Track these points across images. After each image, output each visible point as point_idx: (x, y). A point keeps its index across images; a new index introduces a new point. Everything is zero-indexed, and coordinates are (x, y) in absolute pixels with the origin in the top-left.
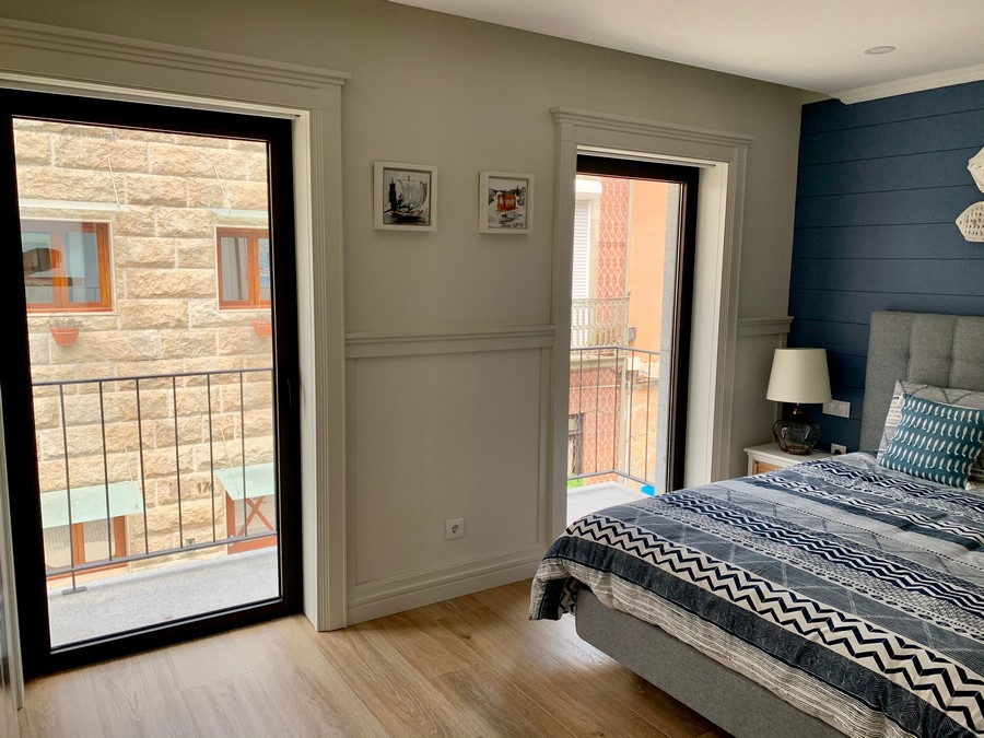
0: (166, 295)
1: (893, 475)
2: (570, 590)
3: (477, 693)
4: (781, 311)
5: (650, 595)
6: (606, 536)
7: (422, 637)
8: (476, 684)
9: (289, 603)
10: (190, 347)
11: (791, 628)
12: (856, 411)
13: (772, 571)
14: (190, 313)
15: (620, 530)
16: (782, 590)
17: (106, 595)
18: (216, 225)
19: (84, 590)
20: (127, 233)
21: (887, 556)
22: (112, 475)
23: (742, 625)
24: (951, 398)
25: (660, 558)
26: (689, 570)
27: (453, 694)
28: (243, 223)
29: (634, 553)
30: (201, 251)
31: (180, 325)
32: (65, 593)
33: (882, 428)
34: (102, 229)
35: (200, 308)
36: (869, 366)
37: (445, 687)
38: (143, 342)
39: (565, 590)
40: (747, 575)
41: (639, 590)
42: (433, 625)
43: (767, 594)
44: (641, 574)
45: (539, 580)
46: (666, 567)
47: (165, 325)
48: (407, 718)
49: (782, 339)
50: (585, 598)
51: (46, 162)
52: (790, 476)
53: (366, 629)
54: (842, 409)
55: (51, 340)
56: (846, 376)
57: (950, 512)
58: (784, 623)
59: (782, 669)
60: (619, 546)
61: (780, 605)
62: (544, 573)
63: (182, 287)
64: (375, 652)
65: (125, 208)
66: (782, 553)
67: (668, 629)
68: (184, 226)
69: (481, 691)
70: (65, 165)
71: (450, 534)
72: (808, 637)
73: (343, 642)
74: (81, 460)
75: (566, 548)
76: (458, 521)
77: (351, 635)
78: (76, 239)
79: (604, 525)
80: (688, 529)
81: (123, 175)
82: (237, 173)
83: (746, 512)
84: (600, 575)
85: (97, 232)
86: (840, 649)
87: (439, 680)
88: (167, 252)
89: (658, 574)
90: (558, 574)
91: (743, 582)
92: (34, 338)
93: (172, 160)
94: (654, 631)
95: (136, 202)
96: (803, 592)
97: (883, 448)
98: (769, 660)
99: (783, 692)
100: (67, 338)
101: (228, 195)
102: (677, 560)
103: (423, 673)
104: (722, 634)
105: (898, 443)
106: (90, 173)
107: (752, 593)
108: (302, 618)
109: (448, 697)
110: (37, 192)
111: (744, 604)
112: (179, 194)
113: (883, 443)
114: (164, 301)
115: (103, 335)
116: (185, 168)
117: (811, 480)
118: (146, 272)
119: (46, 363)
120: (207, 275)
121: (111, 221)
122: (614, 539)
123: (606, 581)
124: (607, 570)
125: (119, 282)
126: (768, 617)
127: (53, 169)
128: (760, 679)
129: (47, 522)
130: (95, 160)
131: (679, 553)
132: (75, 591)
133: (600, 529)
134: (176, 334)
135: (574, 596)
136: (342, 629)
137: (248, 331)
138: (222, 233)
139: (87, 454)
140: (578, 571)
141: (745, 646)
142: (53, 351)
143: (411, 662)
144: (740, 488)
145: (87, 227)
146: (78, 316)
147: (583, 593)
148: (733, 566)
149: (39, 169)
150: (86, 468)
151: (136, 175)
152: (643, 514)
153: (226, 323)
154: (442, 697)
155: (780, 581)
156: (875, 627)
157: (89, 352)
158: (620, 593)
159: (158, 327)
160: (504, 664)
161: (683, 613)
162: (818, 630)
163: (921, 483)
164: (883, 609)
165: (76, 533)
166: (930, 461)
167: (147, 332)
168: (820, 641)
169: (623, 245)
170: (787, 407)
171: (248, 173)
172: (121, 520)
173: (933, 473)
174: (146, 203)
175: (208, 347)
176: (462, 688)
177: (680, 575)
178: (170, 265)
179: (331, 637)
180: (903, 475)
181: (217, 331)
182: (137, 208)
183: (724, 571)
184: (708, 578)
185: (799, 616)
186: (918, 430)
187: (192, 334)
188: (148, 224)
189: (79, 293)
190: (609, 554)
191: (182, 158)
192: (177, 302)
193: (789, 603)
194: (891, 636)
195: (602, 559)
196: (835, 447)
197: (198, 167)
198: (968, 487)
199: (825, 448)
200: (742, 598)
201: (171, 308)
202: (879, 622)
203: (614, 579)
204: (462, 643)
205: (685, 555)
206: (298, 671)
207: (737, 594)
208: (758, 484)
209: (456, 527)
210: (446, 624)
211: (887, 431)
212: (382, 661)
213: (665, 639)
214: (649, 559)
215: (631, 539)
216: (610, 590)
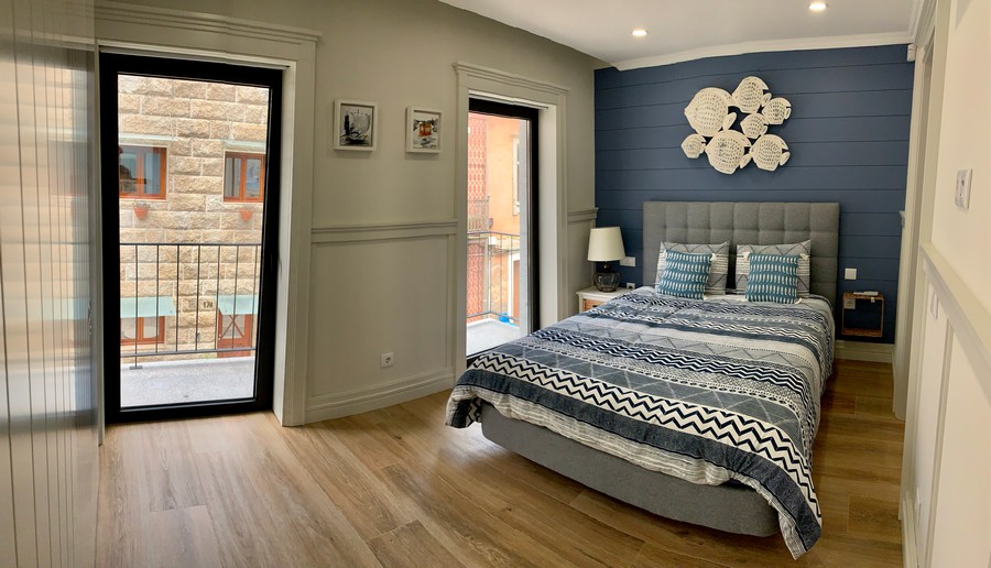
0: (194, 191)
1: (666, 297)
2: (476, 405)
3: (410, 483)
4: (591, 205)
5: (539, 407)
6: (504, 368)
7: (366, 437)
8: (409, 475)
9: (261, 401)
10: (205, 223)
11: (638, 418)
12: (640, 262)
13: (618, 378)
14: (207, 203)
15: (513, 363)
16: (629, 392)
17: (153, 373)
18: (225, 150)
19: (141, 368)
20: (176, 154)
21: (681, 352)
22: (160, 292)
23: (605, 421)
24: (690, 249)
25: (545, 381)
26: (566, 387)
27: (392, 485)
28: (240, 149)
29: (525, 379)
30: (216, 166)
31: (201, 209)
32: (131, 368)
33: (656, 271)
34: (164, 151)
35: (212, 200)
36: (645, 235)
37: (386, 479)
38: (180, 218)
39: (472, 405)
40: (605, 385)
41: (531, 404)
42: (373, 427)
43: (620, 397)
44: (531, 393)
45: (454, 400)
46: (550, 387)
47: (193, 209)
48: (357, 502)
49: (593, 223)
50: (488, 412)
51: (137, 112)
52: (611, 308)
53: (321, 428)
54: (631, 262)
55: (134, 214)
56: (632, 243)
57: (700, 315)
58: (634, 415)
59: (635, 446)
60: (514, 375)
61: (629, 402)
62: (458, 395)
63: (203, 187)
64: (327, 446)
65: (176, 139)
66: (621, 363)
67: (554, 429)
68: (207, 150)
69: (414, 482)
70: (147, 114)
71: (384, 363)
72: (650, 422)
73: (304, 437)
74: (145, 282)
75: (472, 379)
76: (390, 354)
77: (308, 431)
78: (150, 155)
79: (501, 360)
80: (560, 356)
81: (176, 119)
82: (239, 118)
83: (593, 337)
84: (501, 396)
85: (160, 153)
86: (671, 426)
87: (381, 472)
88: (197, 165)
89: (544, 392)
90: (467, 396)
91: (604, 391)
92: (122, 212)
93: (204, 109)
94: (543, 431)
95: (182, 135)
96: (641, 390)
97: (659, 282)
98: (627, 442)
99: (637, 461)
100: (142, 213)
101: (233, 131)
102: (555, 380)
103: (368, 467)
104: (593, 428)
105: (666, 279)
106: (159, 118)
107: (610, 397)
108: (271, 415)
109: (388, 486)
110: (132, 129)
111: (606, 406)
112: (206, 130)
113: (657, 279)
114: (193, 195)
115: (160, 213)
116: (210, 115)
117: (623, 309)
118: (185, 177)
119: (130, 227)
120: (218, 180)
121: (168, 147)
122: (509, 370)
123: (505, 400)
124: (506, 392)
125: (171, 182)
126: (623, 413)
127: (140, 116)
128: (620, 454)
129: (123, 315)
130: (162, 110)
131: (557, 375)
132: (136, 368)
133: (499, 363)
134: (199, 215)
135: (479, 410)
136: (300, 426)
137: (237, 216)
138: (228, 155)
139: (148, 279)
140: (484, 394)
141: (609, 435)
142: (135, 221)
143: (358, 456)
144: (582, 320)
145: (156, 149)
146: (148, 201)
147: (486, 407)
148: (595, 380)
149: (133, 116)
150: (148, 287)
151: (183, 119)
152: (527, 350)
153: (226, 210)
154: (384, 487)
155: (626, 385)
156: (690, 404)
157: (152, 222)
158: (518, 408)
159: (189, 210)
160: (430, 459)
161: (564, 417)
162: (655, 416)
163: (682, 300)
164: (690, 390)
165: (139, 322)
166: (684, 287)
167: (183, 213)
168: (658, 423)
169: (483, 166)
170: (599, 264)
171: (245, 117)
172: (163, 318)
173: (685, 294)
174: (188, 136)
175: (215, 224)
176: (399, 479)
177: (560, 391)
178: (198, 174)
179: (293, 431)
180: (671, 297)
181: (222, 215)
182: (182, 139)
183: (590, 385)
184: (579, 391)
185: (642, 408)
186: (675, 270)
187: (208, 215)
188: (188, 149)
189: (150, 188)
190: (507, 380)
191: (209, 108)
192: (200, 196)
193: (636, 401)
194: (700, 408)
195: (502, 385)
196: (629, 284)
197: (218, 114)
198: (705, 298)
199: (623, 286)
200: (605, 402)
201: (196, 198)
202: (691, 400)
203: (511, 398)
204: (395, 442)
205: (562, 377)
206: (268, 454)
207: (600, 400)
208: (594, 316)
209: (389, 359)
210: (382, 427)
211: (659, 272)
212: (336, 455)
213: (551, 435)
214: (537, 382)
215: (522, 369)
216: (509, 406)
